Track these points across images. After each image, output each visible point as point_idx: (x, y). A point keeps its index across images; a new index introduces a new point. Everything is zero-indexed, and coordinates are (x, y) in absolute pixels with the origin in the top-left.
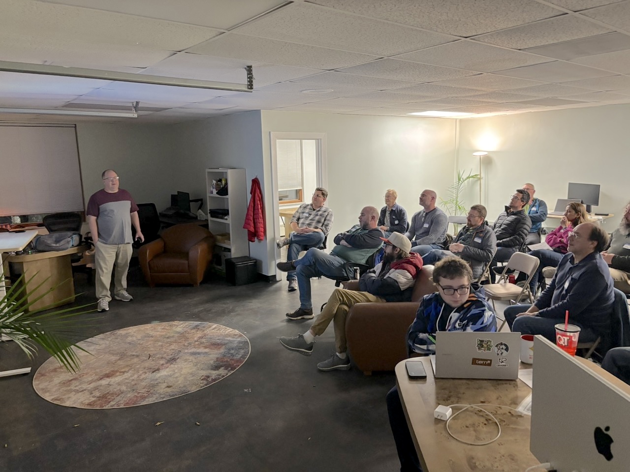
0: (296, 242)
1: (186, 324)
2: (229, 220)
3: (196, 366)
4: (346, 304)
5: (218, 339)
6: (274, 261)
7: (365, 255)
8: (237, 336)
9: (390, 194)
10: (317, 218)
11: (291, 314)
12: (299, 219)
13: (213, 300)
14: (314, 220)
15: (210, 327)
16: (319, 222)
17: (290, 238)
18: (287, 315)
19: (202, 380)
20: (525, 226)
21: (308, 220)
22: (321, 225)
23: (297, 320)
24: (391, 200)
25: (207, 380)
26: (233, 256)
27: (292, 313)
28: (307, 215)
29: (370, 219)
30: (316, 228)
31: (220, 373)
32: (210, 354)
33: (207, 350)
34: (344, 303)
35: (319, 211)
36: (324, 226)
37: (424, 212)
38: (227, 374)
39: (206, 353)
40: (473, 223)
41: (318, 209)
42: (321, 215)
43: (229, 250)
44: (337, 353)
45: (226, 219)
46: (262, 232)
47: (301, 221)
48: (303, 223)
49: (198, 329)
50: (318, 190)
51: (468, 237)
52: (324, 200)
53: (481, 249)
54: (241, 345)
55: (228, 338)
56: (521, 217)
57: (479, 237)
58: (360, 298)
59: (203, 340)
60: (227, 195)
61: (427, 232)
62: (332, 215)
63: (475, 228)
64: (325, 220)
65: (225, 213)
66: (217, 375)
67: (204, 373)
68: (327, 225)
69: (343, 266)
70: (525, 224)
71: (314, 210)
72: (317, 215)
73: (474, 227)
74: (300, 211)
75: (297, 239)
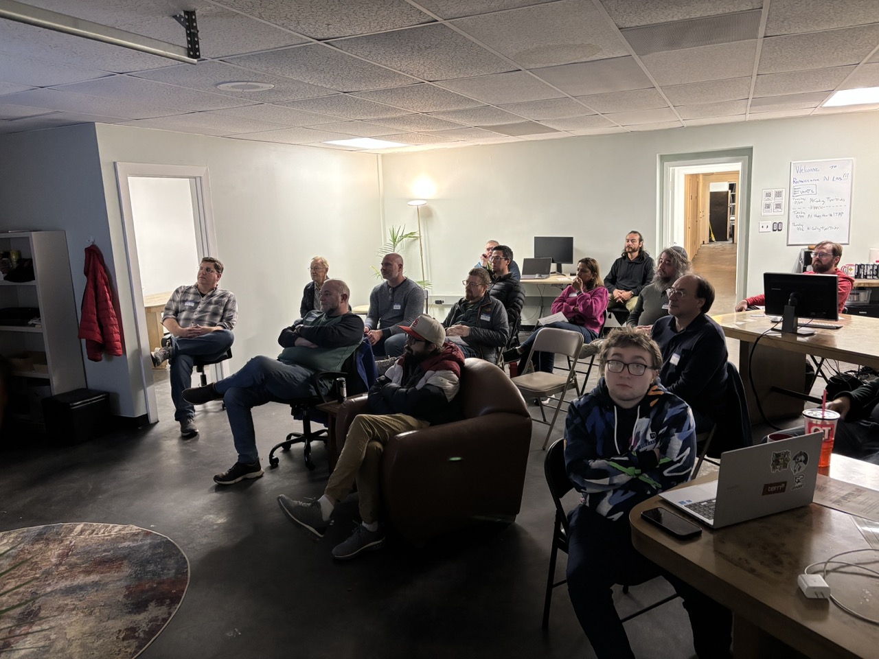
0: (184, 352)
1: (12, 535)
2: (41, 326)
3: (90, 614)
4: (378, 439)
5: (105, 551)
6: (143, 391)
7: (340, 357)
8: (140, 537)
9: (317, 264)
10: (211, 307)
11: (224, 476)
12: (177, 313)
13: (41, 479)
14: (207, 312)
15: (71, 530)
16: (215, 314)
17: (174, 346)
18: (216, 478)
19: (124, 639)
20: (520, 295)
21: (196, 313)
22: (219, 319)
23: (235, 483)
24: (321, 274)
25: (134, 637)
26: (55, 392)
27: (224, 473)
28: (193, 305)
29: (340, 298)
30: (214, 325)
31: (154, 614)
32: (106, 584)
33: (94, 577)
34: (375, 438)
35: (212, 296)
36: (224, 320)
37: (389, 287)
38: (170, 614)
39: (95, 584)
40: (475, 295)
41: (209, 294)
42: (217, 303)
43: (47, 382)
44: (364, 524)
45: (33, 325)
46: (118, 341)
47: (183, 315)
48: (187, 320)
49: (47, 539)
50: (206, 260)
51: (471, 316)
52: (219, 276)
53: (493, 330)
54: (161, 550)
55: (126, 544)
56: (512, 283)
57: (487, 314)
58: (396, 424)
59: (73, 559)
60: (33, 278)
61: (400, 317)
62: (234, 301)
63: (478, 302)
64: (225, 310)
65: (35, 313)
66: (150, 621)
67: (120, 624)
68: (229, 319)
69: (311, 380)
70: (519, 292)
71: (203, 295)
72: (210, 303)
73: (476, 300)
74: (178, 299)
75: (187, 346)
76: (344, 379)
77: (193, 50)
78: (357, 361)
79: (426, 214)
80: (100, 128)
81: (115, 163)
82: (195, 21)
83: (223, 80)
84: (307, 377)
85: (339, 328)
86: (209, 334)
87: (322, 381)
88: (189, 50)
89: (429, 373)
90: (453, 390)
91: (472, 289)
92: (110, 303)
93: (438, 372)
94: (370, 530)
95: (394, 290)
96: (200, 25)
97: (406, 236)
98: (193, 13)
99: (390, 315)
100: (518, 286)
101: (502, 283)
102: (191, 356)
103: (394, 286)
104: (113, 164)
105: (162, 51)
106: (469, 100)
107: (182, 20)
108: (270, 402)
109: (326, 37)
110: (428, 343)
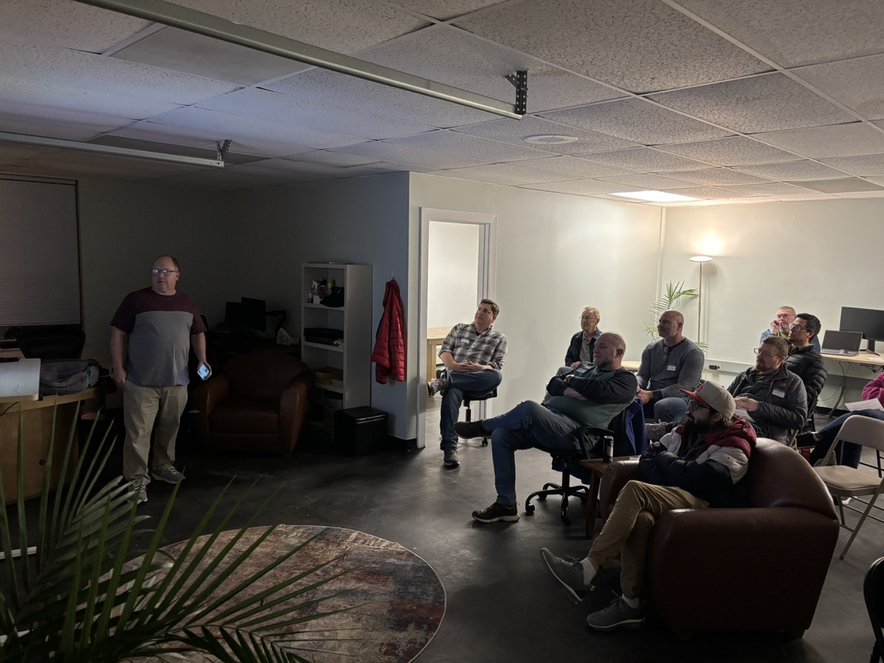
0: (457, 386)
1: (301, 530)
2: (343, 347)
3: (359, 620)
4: (650, 511)
5: (374, 562)
6: (415, 417)
7: (609, 413)
8: (404, 557)
9: (590, 314)
10: (484, 346)
11: (481, 513)
12: (453, 347)
13: (328, 482)
14: (480, 350)
15: (348, 536)
16: (486, 353)
17: (448, 379)
18: (475, 514)
19: (385, 653)
21: (470, 350)
22: (489, 358)
24: (592, 324)
25: (394, 654)
26: (346, 406)
27: (482, 511)
28: (468, 342)
29: (615, 352)
30: (484, 363)
31: (412, 636)
32: (374, 595)
33: (364, 586)
34: (646, 509)
35: (486, 335)
36: (494, 360)
37: (664, 345)
38: (427, 640)
39: (364, 592)
40: (767, 366)
41: (484, 333)
42: (490, 343)
43: (340, 396)
44: (623, 597)
45: (337, 345)
46: (402, 368)
47: (459, 351)
48: (462, 355)
49: (328, 540)
50: (485, 302)
51: (761, 389)
52: (494, 318)
53: (786, 409)
54: (421, 574)
55: (392, 560)
56: (813, 357)
57: (781, 389)
58: (671, 498)
59: (348, 564)
60: (343, 305)
61: (674, 378)
62: (505, 343)
63: (770, 374)
64: (496, 351)
65: (339, 334)
66: (409, 642)
67: (382, 637)
68: (499, 360)
69: (576, 433)
70: (821, 368)
71: (478, 334)
72: (483, 342)
73: (769, 372)
74: (455, 335)
75: (459, 381)
76: (612, 438)
77: (520, 108)
78: (626, 420)
79: (709, 271)
80: (413, 177)
81: (420, 209)
82: (526, 80)
83: (531, 134)
84: (573, 429)
85: (612, 383)
86: (479, 372)
87: (587, 435)
88: (516, 106)
89: (713, 447)
90: (741, 471)
91: (765, 359)
92: (400, 333)
93: (724, 449)
94: (631, 606)
95: (670, 349)
96: (531, 84)
97: (684, 293)
98: (525, 73)
99: (662, 376)
100: (820, 361)
101: (799, 356)
102: (461, 390)
103: (671, 346)
104: (418, 210)
105: (493, 109)
106: (784, 153)
107: (514, 79)
108: (533, 448)
109: (647, 91)
110: (713, 412)
